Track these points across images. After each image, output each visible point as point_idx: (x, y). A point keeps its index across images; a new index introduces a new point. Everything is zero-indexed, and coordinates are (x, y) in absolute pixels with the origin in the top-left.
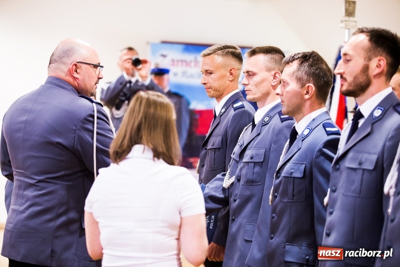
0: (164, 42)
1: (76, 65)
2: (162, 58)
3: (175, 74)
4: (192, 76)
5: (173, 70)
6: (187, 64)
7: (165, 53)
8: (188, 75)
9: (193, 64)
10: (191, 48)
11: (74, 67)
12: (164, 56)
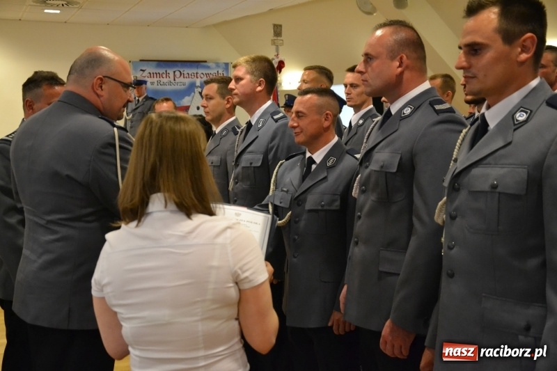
0: (141, 60)
1: (101, 79)
2: (142, 72)
3: (152, 83)
4: (164, 84)
5: (149, 80)
6: (161, 75)
7: (144, 69)
8: (161, 83)
9: (164, 76)
10: (162, 63)
11: (99, 82)
12: (144, 71)
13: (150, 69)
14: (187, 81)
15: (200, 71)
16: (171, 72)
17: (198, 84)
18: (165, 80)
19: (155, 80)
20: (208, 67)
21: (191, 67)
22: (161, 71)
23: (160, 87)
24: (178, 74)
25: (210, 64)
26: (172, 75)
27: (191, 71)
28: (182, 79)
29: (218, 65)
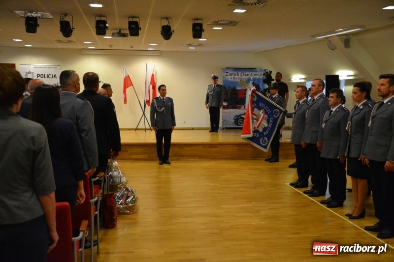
0: (227, 68)
8: (235, 78)
9: (237, 75)
10: (236, 69)
13: (230, 72)
14: (247, 77)
15: (253, 73)
16: (239, 73)
17: (252, 79)
18: (237, 77)
19: (232, 77)
20: (256, 71)
21: (249, 71)
22: (235, 73)
23: (234, 80)
24: (243, 74)
25: (258, 70)
26: (240, 75)
27: (248, 73)
28: (244, 77)
29: (261, 70)
